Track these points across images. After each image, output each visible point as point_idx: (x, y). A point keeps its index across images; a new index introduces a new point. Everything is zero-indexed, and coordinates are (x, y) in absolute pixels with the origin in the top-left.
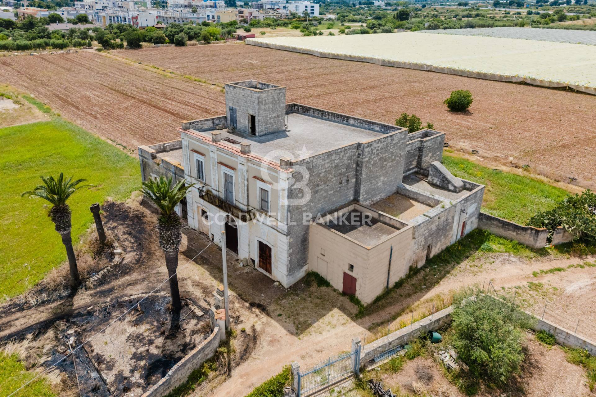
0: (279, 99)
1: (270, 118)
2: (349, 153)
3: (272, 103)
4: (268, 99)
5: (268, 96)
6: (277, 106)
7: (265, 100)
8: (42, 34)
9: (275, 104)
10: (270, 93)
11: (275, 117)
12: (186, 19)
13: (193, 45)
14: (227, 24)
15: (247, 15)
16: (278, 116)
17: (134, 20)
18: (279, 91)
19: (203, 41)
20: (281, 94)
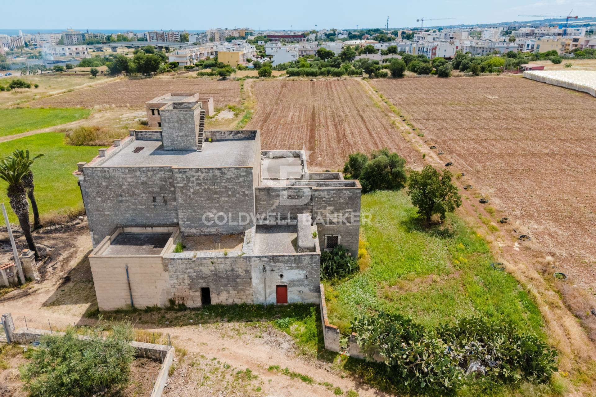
0: (185, 120)
1: (177, 136)
2: (161, 174)
3: (177, 122)
4: (171, 118)
5: (172, 115)
6: (184, 126)
7: (169, 119)
8: (333, 63)
9: (181, 124)
10: (173, 113)
11: (182, 136)
12: (494, 49)
13: (458, 76)
14: (543, 54)
15: (583, 43)
16: (186, 136)
17: (434, 51)
18: (185, 113)
19: (471, 73)
20: (188, 115)
